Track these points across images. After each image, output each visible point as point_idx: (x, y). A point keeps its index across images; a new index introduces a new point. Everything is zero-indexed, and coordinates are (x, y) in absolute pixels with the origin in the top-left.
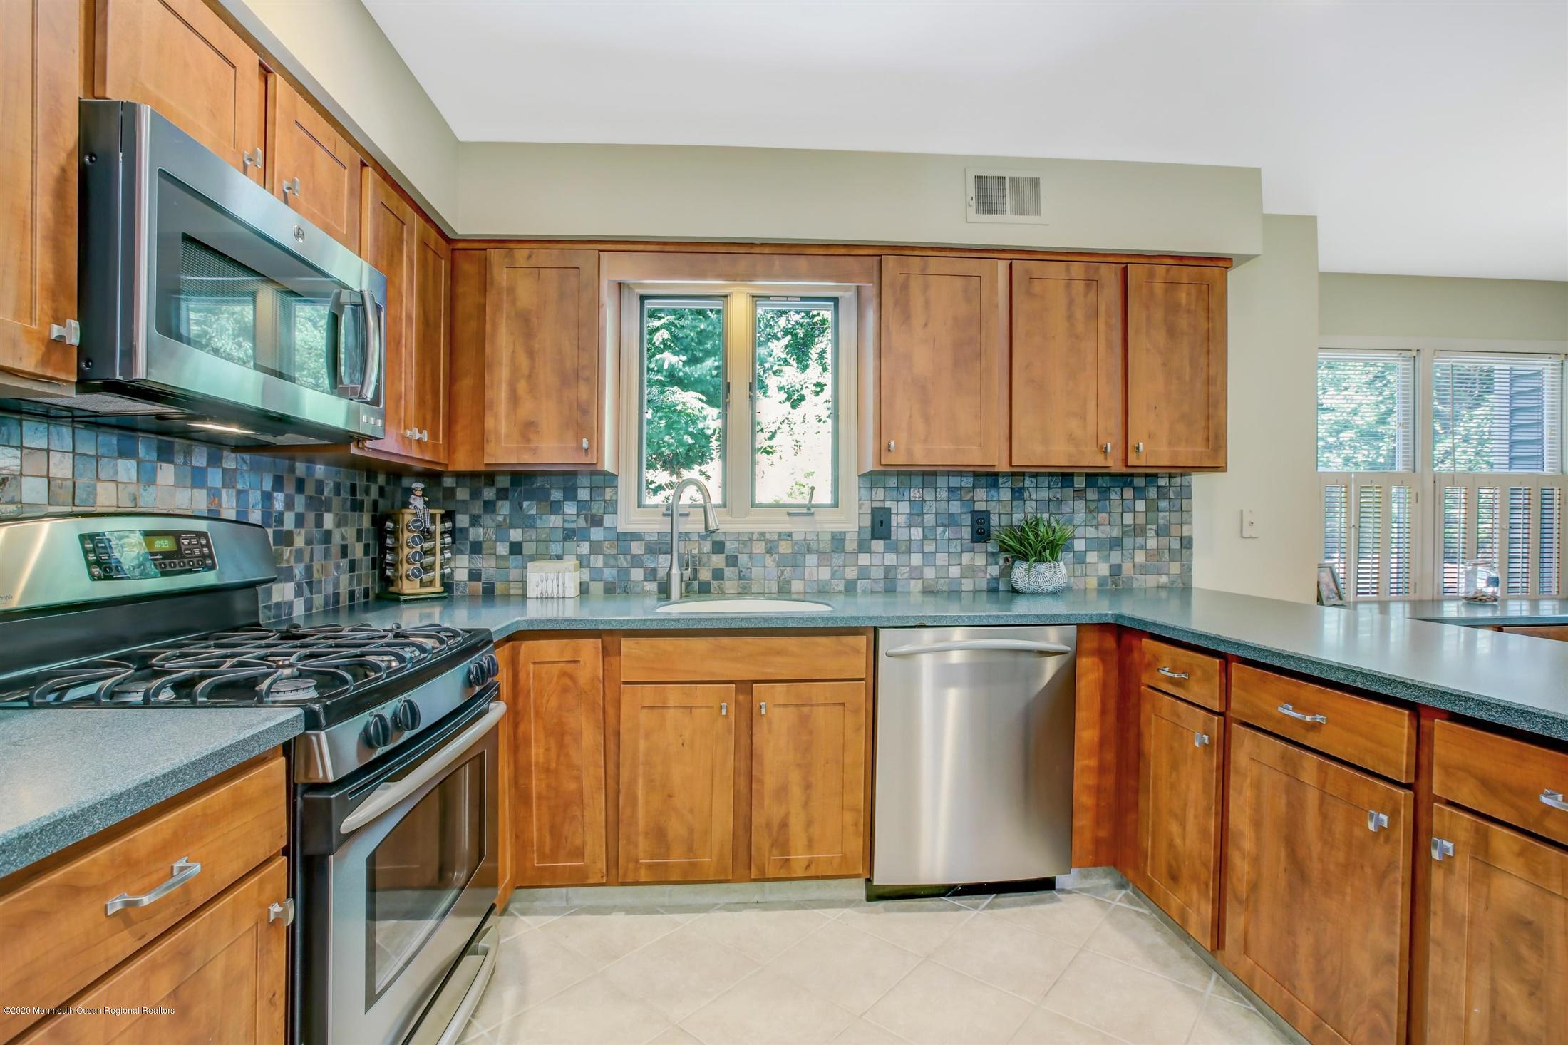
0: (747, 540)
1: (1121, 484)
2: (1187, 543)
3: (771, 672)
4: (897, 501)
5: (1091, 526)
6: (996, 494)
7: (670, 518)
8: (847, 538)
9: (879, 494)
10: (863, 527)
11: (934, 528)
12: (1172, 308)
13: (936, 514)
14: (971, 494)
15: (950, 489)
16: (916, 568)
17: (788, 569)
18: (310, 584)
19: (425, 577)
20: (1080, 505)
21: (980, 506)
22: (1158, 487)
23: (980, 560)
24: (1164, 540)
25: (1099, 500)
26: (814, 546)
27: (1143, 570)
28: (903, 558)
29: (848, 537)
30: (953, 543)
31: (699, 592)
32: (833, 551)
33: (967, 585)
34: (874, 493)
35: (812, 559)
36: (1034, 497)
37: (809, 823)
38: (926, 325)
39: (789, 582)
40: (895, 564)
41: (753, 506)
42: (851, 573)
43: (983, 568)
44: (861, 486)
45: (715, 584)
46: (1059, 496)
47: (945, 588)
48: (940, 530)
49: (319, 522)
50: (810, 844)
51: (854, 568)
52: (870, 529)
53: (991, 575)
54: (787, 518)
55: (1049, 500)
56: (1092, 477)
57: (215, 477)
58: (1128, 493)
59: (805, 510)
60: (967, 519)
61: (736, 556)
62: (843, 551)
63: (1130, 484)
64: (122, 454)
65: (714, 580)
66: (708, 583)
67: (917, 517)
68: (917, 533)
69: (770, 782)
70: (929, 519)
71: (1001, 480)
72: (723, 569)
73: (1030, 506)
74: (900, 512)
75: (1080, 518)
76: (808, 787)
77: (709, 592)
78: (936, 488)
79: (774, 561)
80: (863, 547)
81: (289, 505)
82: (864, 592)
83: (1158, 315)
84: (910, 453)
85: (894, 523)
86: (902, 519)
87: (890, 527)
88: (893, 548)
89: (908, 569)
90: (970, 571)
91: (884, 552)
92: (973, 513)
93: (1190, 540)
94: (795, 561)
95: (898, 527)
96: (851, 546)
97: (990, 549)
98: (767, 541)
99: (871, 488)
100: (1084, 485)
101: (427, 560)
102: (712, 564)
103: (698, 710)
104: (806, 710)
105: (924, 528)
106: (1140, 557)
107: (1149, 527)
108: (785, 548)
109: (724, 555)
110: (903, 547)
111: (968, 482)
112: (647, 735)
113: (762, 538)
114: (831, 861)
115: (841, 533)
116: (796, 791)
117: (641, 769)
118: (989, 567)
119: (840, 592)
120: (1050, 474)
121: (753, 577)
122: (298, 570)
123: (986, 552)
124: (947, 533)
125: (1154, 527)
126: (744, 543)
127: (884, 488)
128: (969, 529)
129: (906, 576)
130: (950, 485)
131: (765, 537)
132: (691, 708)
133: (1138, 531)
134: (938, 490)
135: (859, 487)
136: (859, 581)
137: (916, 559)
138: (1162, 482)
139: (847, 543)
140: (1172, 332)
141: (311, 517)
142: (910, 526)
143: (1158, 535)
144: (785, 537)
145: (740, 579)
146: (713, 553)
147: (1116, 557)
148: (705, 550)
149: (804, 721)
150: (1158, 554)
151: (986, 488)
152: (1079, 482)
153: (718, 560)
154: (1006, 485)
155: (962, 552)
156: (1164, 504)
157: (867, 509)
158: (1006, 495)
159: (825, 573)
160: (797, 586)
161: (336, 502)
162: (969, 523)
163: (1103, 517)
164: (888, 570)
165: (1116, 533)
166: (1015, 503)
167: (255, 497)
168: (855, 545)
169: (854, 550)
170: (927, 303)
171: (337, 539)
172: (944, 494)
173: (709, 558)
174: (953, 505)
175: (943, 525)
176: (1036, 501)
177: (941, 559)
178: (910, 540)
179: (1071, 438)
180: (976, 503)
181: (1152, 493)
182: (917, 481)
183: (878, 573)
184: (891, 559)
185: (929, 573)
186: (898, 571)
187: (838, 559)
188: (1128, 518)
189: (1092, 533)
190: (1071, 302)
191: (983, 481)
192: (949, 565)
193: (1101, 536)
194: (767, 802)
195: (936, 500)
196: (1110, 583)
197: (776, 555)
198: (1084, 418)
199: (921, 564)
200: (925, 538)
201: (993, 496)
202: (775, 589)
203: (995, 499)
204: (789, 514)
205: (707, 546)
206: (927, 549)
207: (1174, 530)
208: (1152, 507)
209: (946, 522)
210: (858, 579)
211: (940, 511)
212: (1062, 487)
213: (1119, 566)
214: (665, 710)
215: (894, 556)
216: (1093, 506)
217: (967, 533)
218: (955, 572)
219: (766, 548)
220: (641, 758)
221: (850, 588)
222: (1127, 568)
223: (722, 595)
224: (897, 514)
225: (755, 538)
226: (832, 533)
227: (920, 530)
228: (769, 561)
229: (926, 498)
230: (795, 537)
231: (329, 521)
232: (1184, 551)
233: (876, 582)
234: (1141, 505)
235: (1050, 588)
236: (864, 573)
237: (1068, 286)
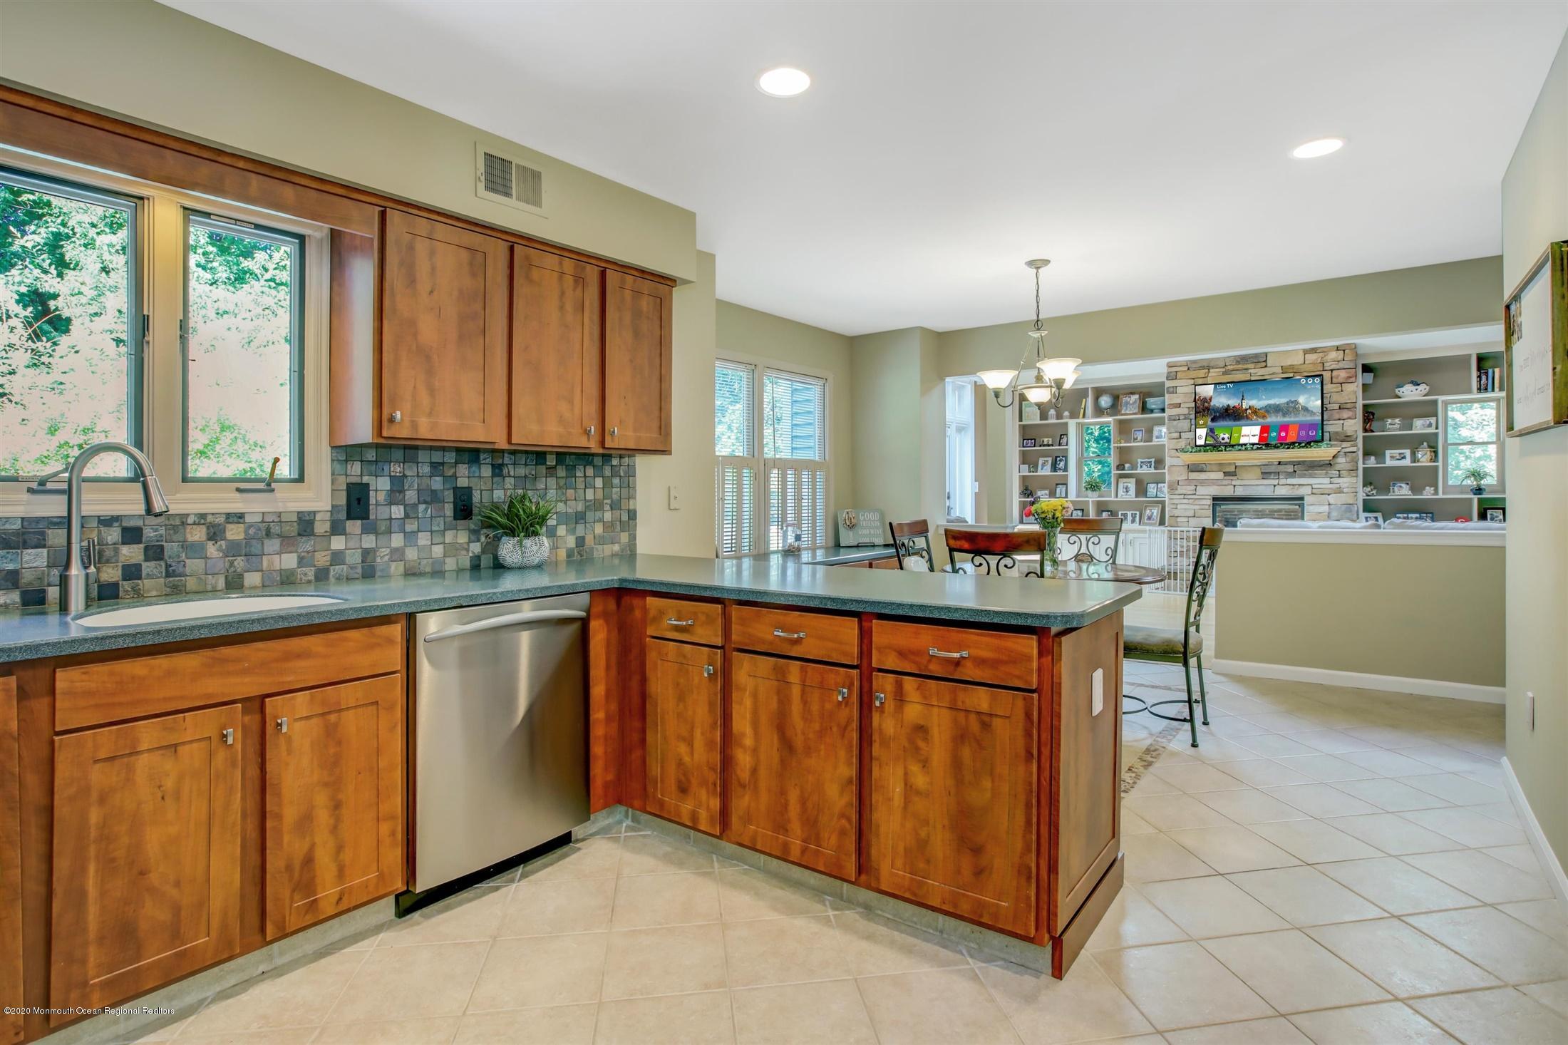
0: (179, 524)
1: (584, 463)
2: (632, 515)
3: (290, 680)
4: (376, 477)
5: (561, 501)
6: (477, 471)
7: (66, 497)
8: (317, 519)
9: (356, 468)
10: (337, 506)
11: (415, 506)
12: (637, 314)
13: (418, 491)
14: (453, 470)
15: (434, 466)
16: (397, 549)
17: (239, 558)
20: (552, 482)
21: (463, 482)
22: (612, 466)
23: (463, 538)
24: (617, 513)
25: (567, 477)
26: (275, 529)
27: (600, 541)
28: (383, 540)
29: (318, 517)
30: (435, 521)
31: (100, 599)
32: (299, 535)
33: (450, 564)
34: (349, 467)
35: (272, 545)
36: (512, 473)
37: (340, 848)
38: (431, 292)
39: (241, 576)
40: (374, 546)
41: (185, 480)
42: (322, 559)
43: (466, 546)
44: (334, 458)
45: (127, 585)
46: (533, 472)
47: (428, 569)
48: (422, 507)
50: (341, 874)
51: (326, 553)
52: (345, 508)
53: (473, 552)
54: (238, 495)
55: (526, 476)
56: (561, 456)
58: (590, 471)
59: (262, 486)
60: (449, 496)
61: (162, 547)
62: (312, 534)
63: (591, 463)
65: (124, 579)
66: (116, 585)
67: (398, 494)
68: (398, 512)
69: (290, 814)
70: (411, 496)
71: (482, 456)
72: (140, 565)
73: (509, 482)
74: (380, 486)
75: (552, 493)
76: (337, 806)
77: (117, 597)
78: (418, 463)
79: (220, 550)
80: (337, 528)
82: (338, 579)
83: (627, 317)
84: (414, 425)
85: (372, 501)
86: (382, 497)
87: (368, 504)
88: (371, 529)
89: (388, 550)
90: (451, 550)
91: (362, 533)
92: (455, 489)
93: (635, 512)
94: (247, 551)
95: (377, 504)
96: (321, 527)
97: (472, 526)
98: (210, 526)
99: (346, 461)
100: (554, 463)
102: (122, 559)
103: (187, 747)
104: (333, 718)
105: (405, 506)
106: (599, 529)
107: (605, 501)
108: (234, 533)
109: (142, 546)
110: (382, 527)
111: (450, 457)
112: (102, 800)
113: (202, 521)
114: (365, 885)
115: (309, 513)
116: (323, 817)
117: (92, 851)
118: (471, 545)
119: (309, 582)
120: (527, 452)
121: (188, 570)
123: (469, 530)
124: (429, 510)
125: (609, 501)
126: (175, 528)
127: (362, 461)
128: (451, 506)
129: (386, 558)
130: (433, 460)
131: (205, 519)
132: (176, 746)
133: (597, 505)
134: (420, 465)
135: (332, 460)
136: (332, 568)
137: (397, 540)
138: (615, 462)
139: (317, 525)
140: (637, 334)
142: (391, 504)
143: (612, 509)
144: (235, 519)
145: (168, 575)
146: (123, 543)
147: (580, 530)
148: (110, 539)
149: (331, 733)
150: (612, 525)
151: (468, 463)
152: (551, 461)
153: (132, 553)
154: (487, 461)
155: (445, 530)
156: (616, 481)
157: (342, 483)
158: (486, 471)
159: (289, 561)
160: (252, 579)
162: (452, 500)
163: (570, 492)
164: (366, 553)
165: (580, 507)
166: (496, 479)
168: (327, 526)
169: (326, 532)
170: (433, 269)
172: (426, 469)
173: (117, 551)
174: (436, 481)
175: (425, 502)
176: (514, 477)
177: (423, 539)
178: (391, 519)
179: (561, 420)
180: (459, 479)
181: (607, 472)
182: (399, 454)
183: (354, 558)
184: (369, 541)
185: (411, 554)
186: (378, 554)
187: (306, 545)
188: (590, 494)
189: (561, 507)
190: (563, 294)
191: (466, 456)
192: (432, 544)
193: (569, 510)
194: (286, 838)
195: (418, 476)
196: (576, 554)
197: (223, 542)
198: (571, 402)
199: (403, 544)
200: (407, 516)
201: (474, 472)
202: (221, 583)
203: (477, 475)
204: (238, 490)
205: (113, 535)
206: (408, 528)
207: (624, 504)
208: (608, 484)
209: (429, 499)
210: (331, 565)
211: (421, 488)
212: (536, 464)
213: (583, 538)
214: (133, 758)
215: (372, 537)
216: (562, 482)
217: (449, 510)
218: (438, 551)
219: (208, 534)
220: (93, 834)
221: (322, 576)
222: (589, 540)
223: (139, 598)
224: (376, 491)
225: (190, 520)
226: (299, 513)
227: (402, 508)
228: (212, 550)
229: (408, 473)
230: (248, 519)
232: (631, 522)
233: (351, 568)
234: (599, 482)
235: (536, 561)
236: (337, 557)
237: (560, 279)
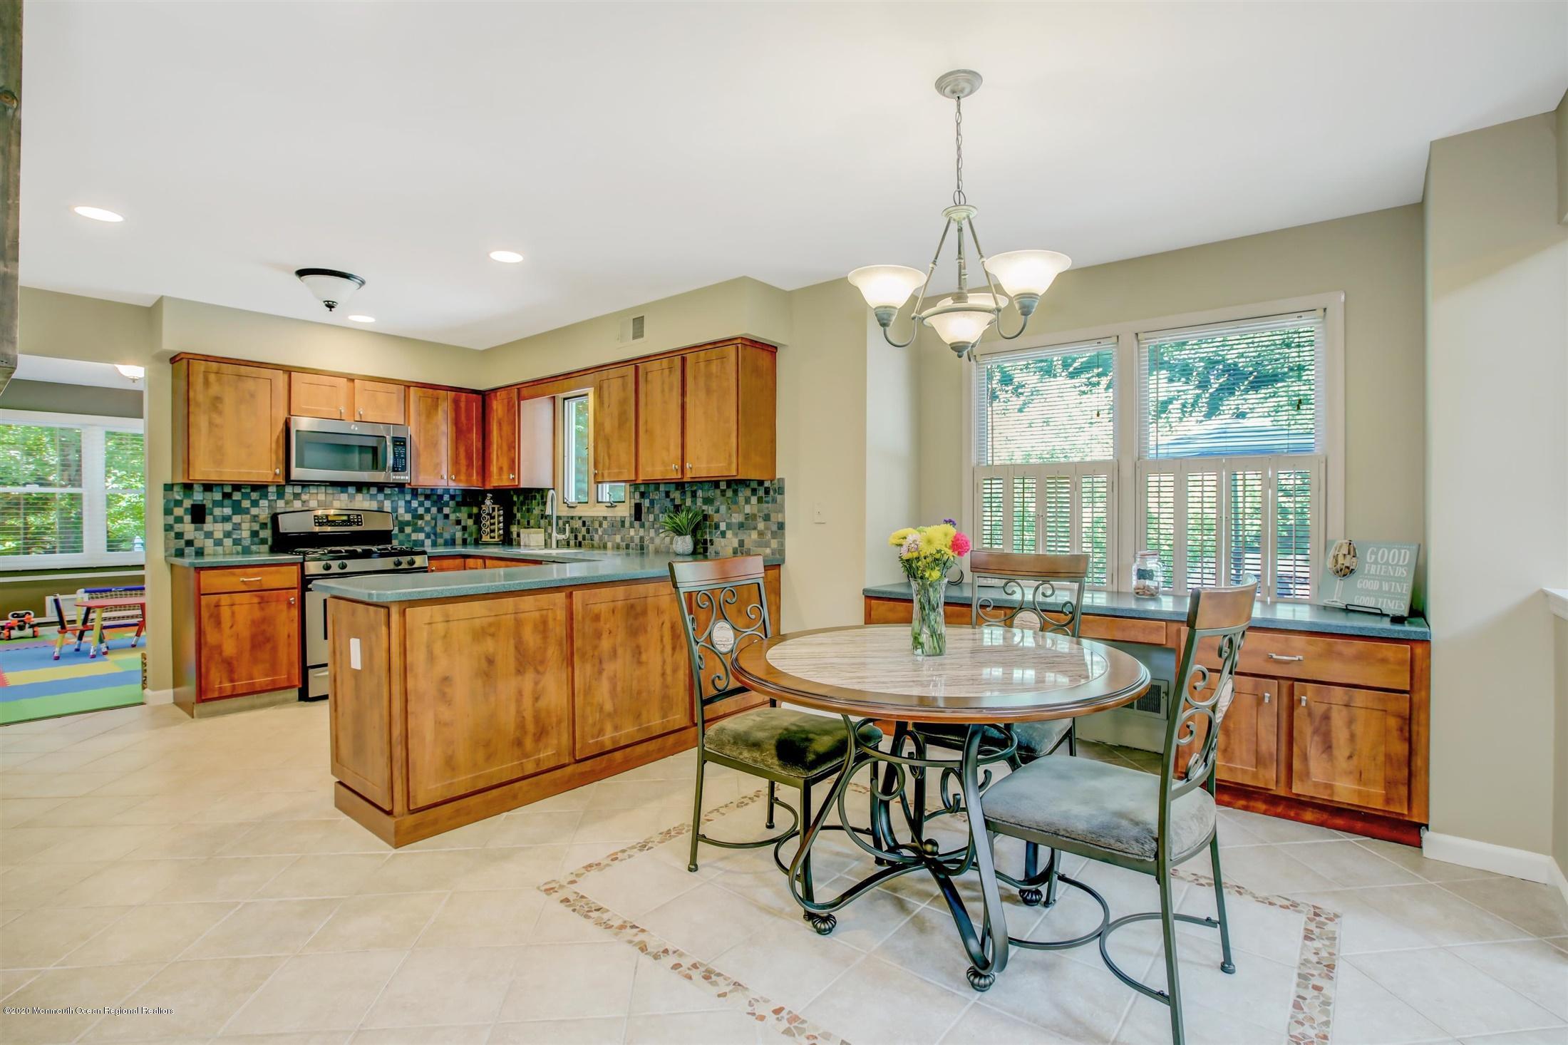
0: (593, 519)
2: (781, 526)
6: (684, 494)
9: (637, 495)
12: (709, 376)
13: (660, 507)
14: (674, 495)
15: (665, 492)
16: (652, 537)
18: (435, 534)
19: (492, 534)
20: (724, 501)
22: (762, 487)
24: (767, 524)
26: (615, 524)
27: (756, 544)
28: (647, 532)
29: (625, 519)
32: (621, 527)
34: (635, 495)
35: (614, 531)
36: (700, 495)
39: (607, 543)
40: (644, 535)
41: (598, 502)
42: (628, 539)
45: (584, 542)
46: (712, 494)
47: (664, 550)
49: (440, 510)
51: (629, 536)
52: (633, 515)
54: (605, 508)
55: (707, 497)
56: (729, 483)
57: (381, 497)
58: (748, 492)
60: (673, 509)
61: (589, 528)
62: (624, 527)
63: (749, 486)
64: (342, 492)
65: (583, 540)
67: (650, 508)
68: (651, 517)
70: (656, 509)
71: (685, 486)
73: (698, 501)
74: (646, 504)
75: (722, 508)
78: (659, 492)
79: (602, 532)
80: (632, 525)
81: (421, 504)
82: (633, 550)
83: (702, 381)
84: (603, 475)
85: (643, 512)
86: (646, 510)
87: (641, 513)
88: (643, 526)
89: (649, 537)
91: (639, 528)
92: (674, 505)
93: (784, 523)
94: (608, 532)
95: (645, 514)
98: (599, 521)
99: (634, 492)
100: (725, 488)
101: (492, 527)
102: (582, 533)
105: (653, 514)
106: (754, 535)
107: (759, 514)
108: (605, 524)
109: (586, 528)
110: (646, 525)
111: (671, 488)
115: (624, 517)
119: (625, 549)
120: (707, 482)
122: (427, 529)
124: (663, 517)
125: (762, 514)
127: (640, 492)
129: (649, 542)
130: (664, 490)
131: (598, 518)
133: (753, 518)
135: (630, 492)
136: (632, 544)
137: (653, 532)
138: (767, 484)
139: (625, 522)
140: (709, 391)
141: (434, 510)
142: (649, 514)
143: (764, 521)
144: (604, 519)
145: (591, 540)
146: (583, 527)
147: (741, 534)
150: (766, 533)
152: (723, 486)
156: (768, 499)
157: (633, 504)
159: (619, 539)
160: (610, 545)
161: (452, 503)
163: (734, 508)
164: (641, 538)
165: (740, 518)
166: (692, 499)
167: (402, 503)
168: (628, 524)
169: (628, 526)
170: (609, 394)
171: (453, 517)
172: (663, 495)
173: (581, 529)
174: (666, 501)
176: (702, 498)
177: (662, 533)
178: (649, 521)
179: (663, 462)
180: (675, 500)
183: (637, 540)
184: (642, 532)
185: (658, 540)
186: (645, 539)
187: (624, 531)
189: (729, 518)
190: (663, 383)
191: (678, 487)
192: (665, 536)
193: (734, 520)
195: (660, 499)
197: (602, 529)
198: (668, 450)
199: (655, 535)
200: (654, 520)
203: (684, 497)
205: (580, 523)
206: (655, 526)
207: (773, 516)
208: (759, 501)
209: (662, 511)
211: (661, 505)
212: (714, 489)
213: (743, 541)
215: (643, 530)
216: (729, 500)
218: (668, 541)
219: (599, 525)
221: (627, 547)
222: (748, 543)
224: (644, 507)
226: (620, 517)
229: (656, 497)
230: (607, 519)
231: (446, 510)
232: (779, 531)
233: (636, 545)
234: (754, 500)
236: (632, 540)
237: (662, 374)
